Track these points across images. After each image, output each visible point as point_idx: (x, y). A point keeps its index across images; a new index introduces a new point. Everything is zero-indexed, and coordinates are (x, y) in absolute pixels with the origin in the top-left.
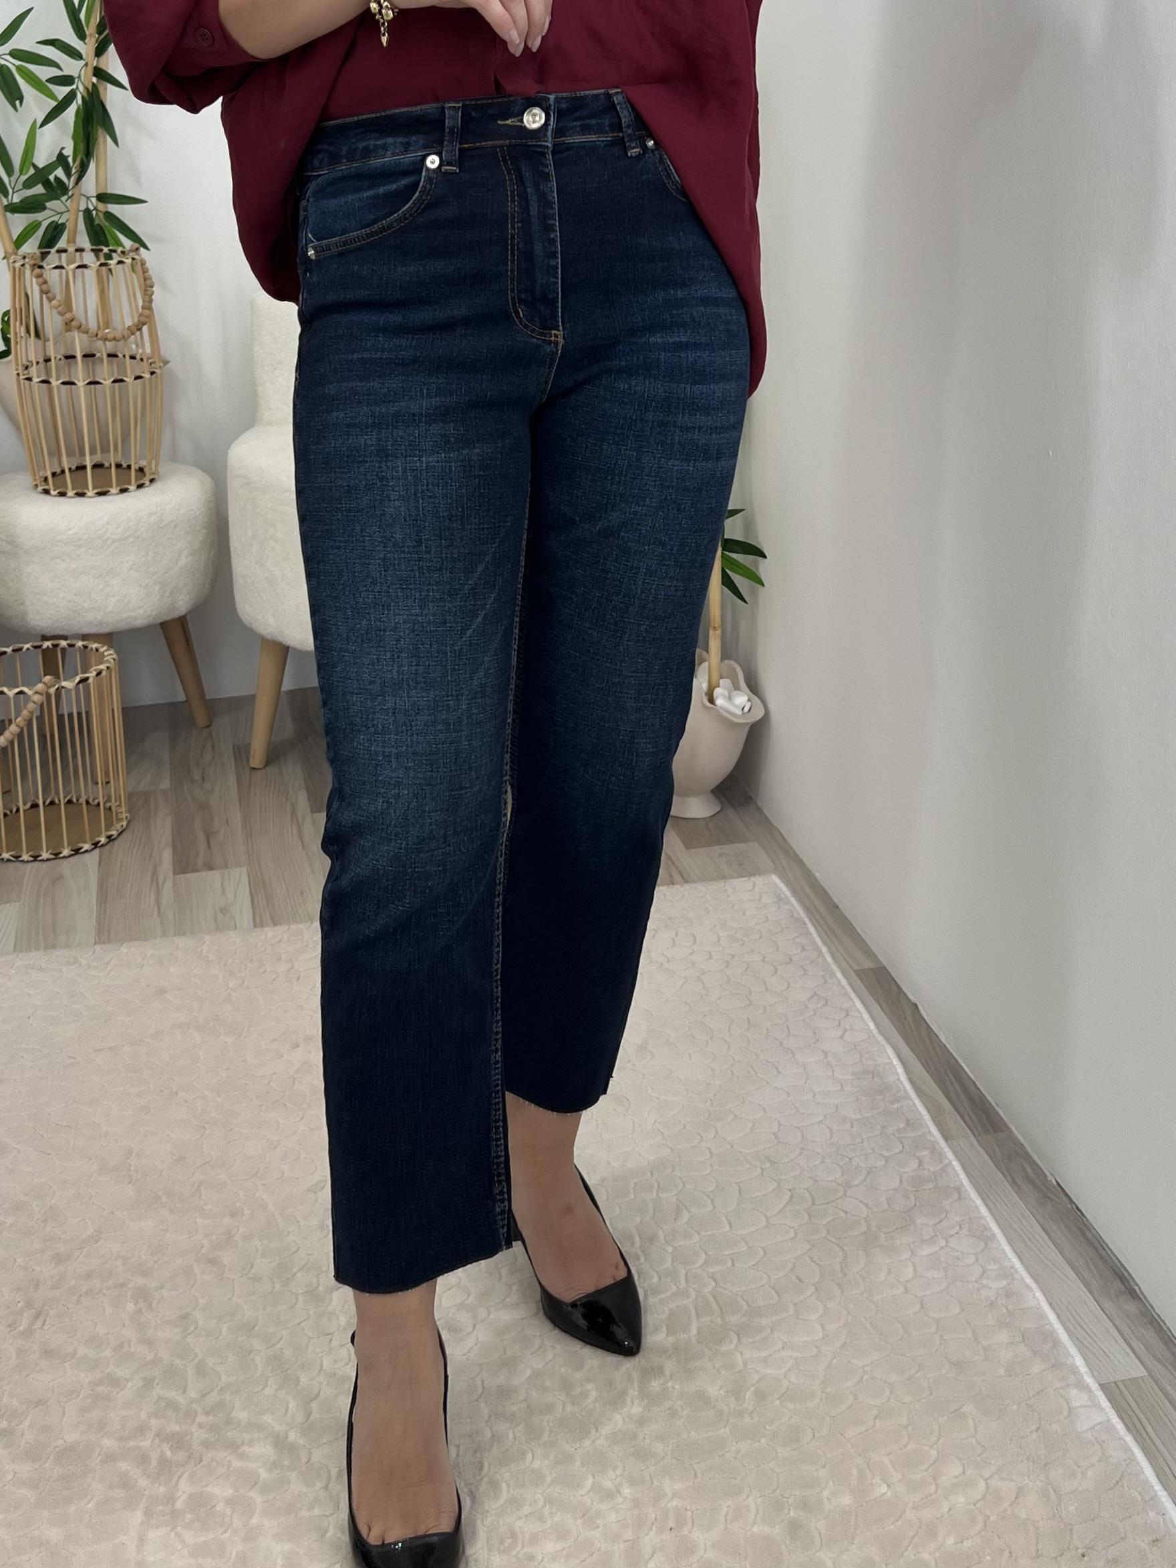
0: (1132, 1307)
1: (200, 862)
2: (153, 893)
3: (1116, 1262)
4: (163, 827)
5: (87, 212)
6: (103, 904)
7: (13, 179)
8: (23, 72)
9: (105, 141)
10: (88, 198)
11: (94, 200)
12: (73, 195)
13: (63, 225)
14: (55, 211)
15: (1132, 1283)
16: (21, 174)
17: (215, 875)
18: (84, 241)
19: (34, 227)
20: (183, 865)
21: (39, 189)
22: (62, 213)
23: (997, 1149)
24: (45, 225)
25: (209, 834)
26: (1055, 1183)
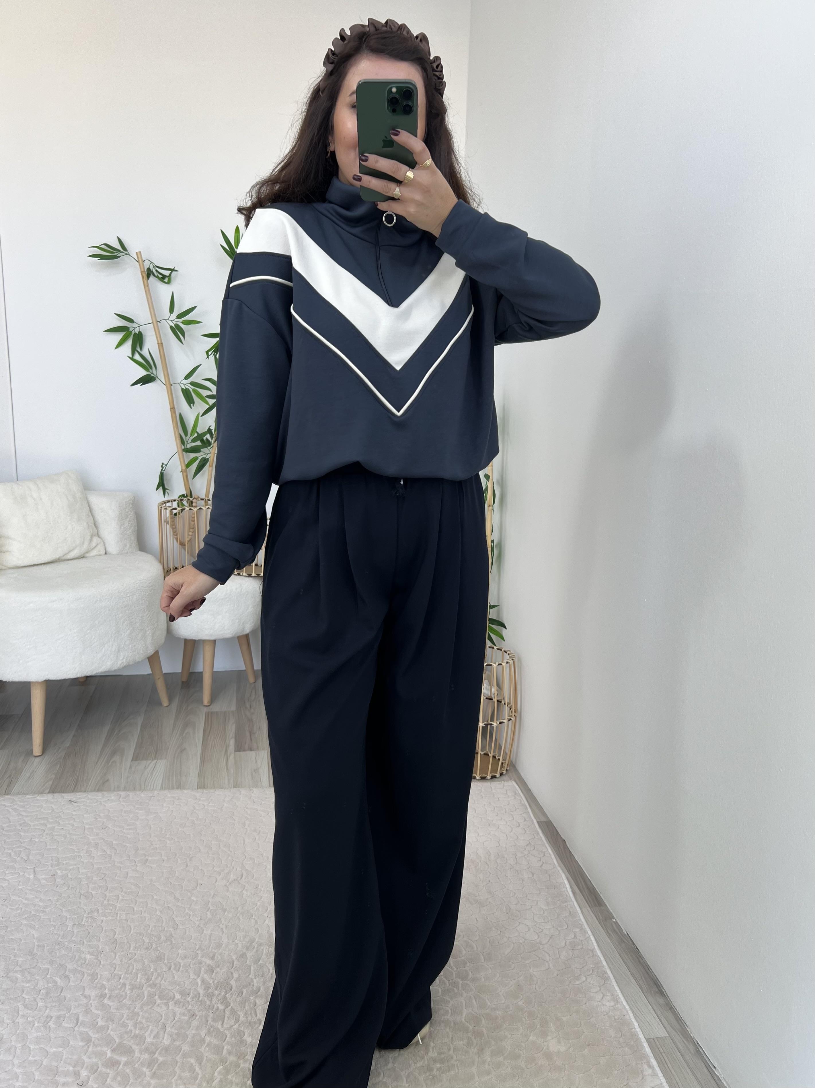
0: (661, 1001)
1: (247, 747)
2: (225, 761)
3: (654, 976)
4: (231, 728)
6: (202, 764)
7: (187, 438)
8: (197, 393)
14: (204, 453)
15: (662, 988)
16: (191, 436)
17: (252, 754)
20: (239, 748)
23: (600, 915)
24: (200, 458)
25: (251, 733)
26: (627, 934)
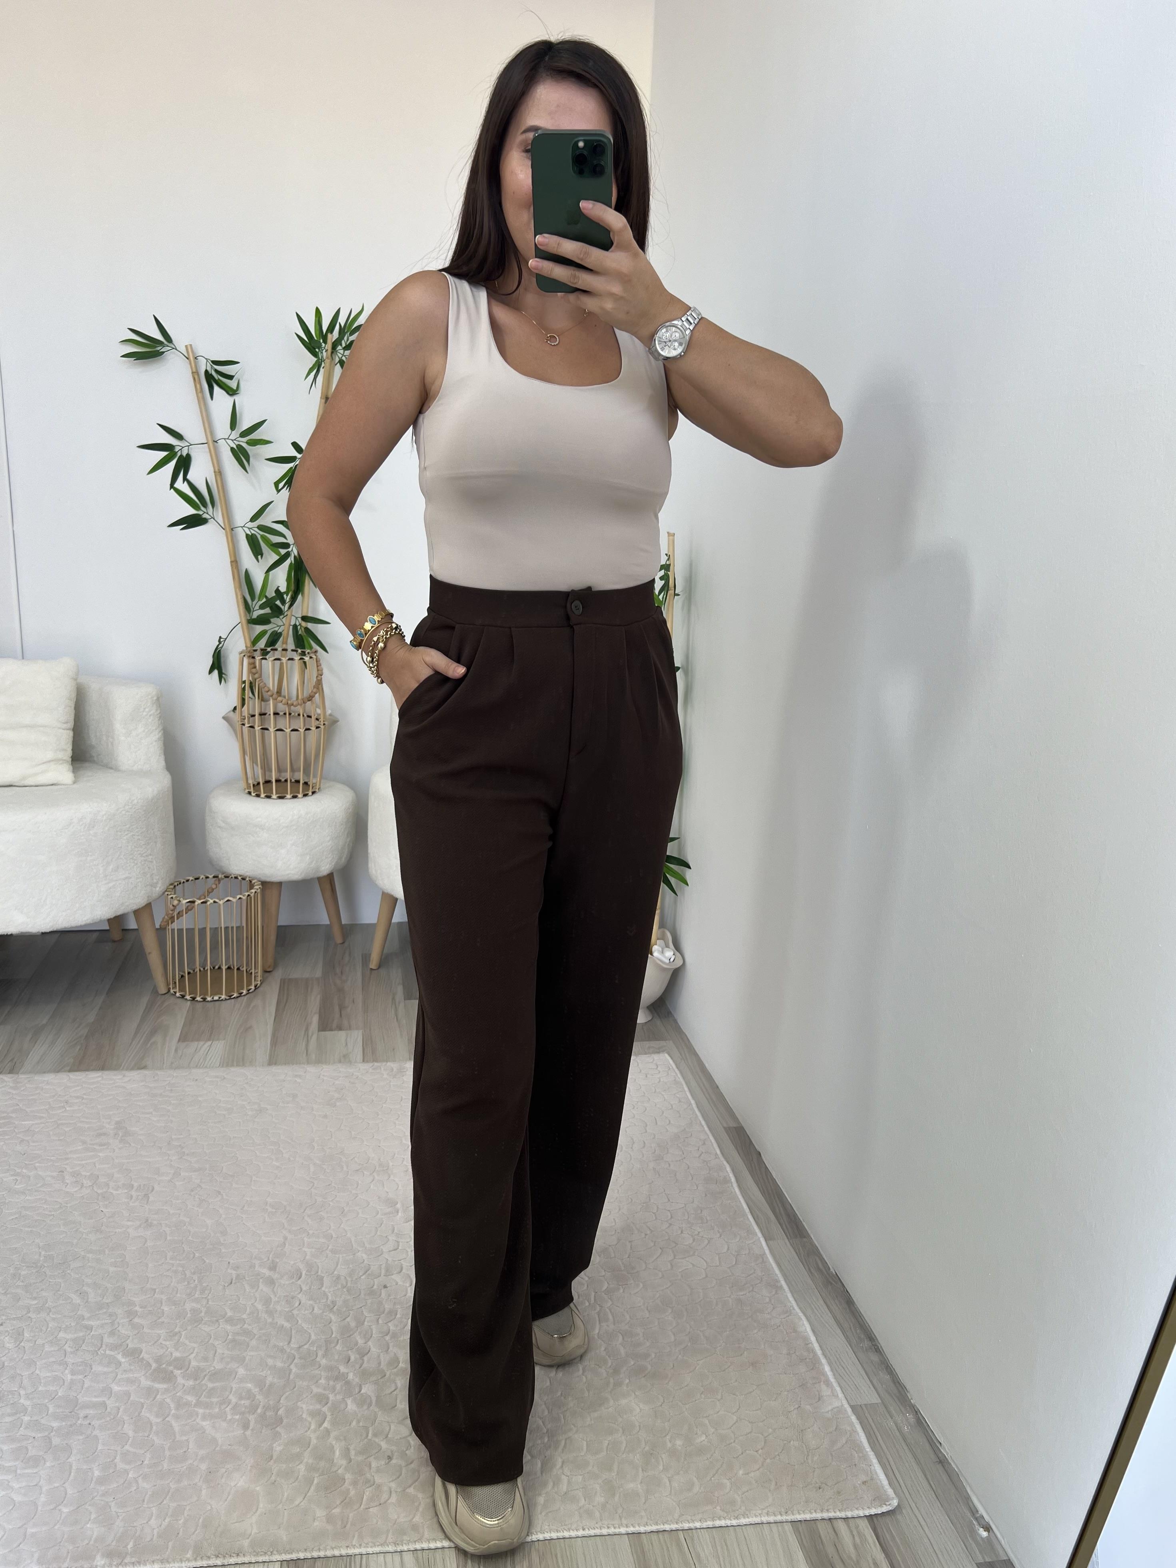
0: (875, 1358)
1: (334, 1026)
2: (304, 1043)
3: (868, 1328)
4: (315, 1000)
5: (295, 627)
6: (274, 1048)
7: (254, 603)
8: (266, 540)
9: (309, 584)
10: (297, 618)
11: (300, 619)
12: (287, 615)
13: (280, 634)
14: (277, 624)
15: (876, 1341)
16: (259, 600)
17: (342, 1034)
18: (291, 645)
19: (264, 633)
20: (324, 1026)
21: (267, 610)
22: (280, 626)
23: (801, 1248)
24: (269, 632)
25: (341, 1007)
26: (834, 1272)
